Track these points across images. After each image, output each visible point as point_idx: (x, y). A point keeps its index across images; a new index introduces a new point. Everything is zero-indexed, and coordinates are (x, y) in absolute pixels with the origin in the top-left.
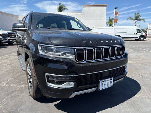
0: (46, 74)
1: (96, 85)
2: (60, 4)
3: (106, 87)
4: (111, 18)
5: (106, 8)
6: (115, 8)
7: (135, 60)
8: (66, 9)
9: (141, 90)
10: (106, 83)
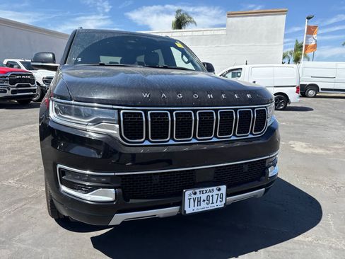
0: (59, 166)
1: (176, 200)
2: (178, 11)
3: (204, 207)
4: (300, 42)
5: (284, 17)
6: (309, 18)
7: (336, 146)
8: (191, 22)
9: (320, 224)
10: (204, 197)
